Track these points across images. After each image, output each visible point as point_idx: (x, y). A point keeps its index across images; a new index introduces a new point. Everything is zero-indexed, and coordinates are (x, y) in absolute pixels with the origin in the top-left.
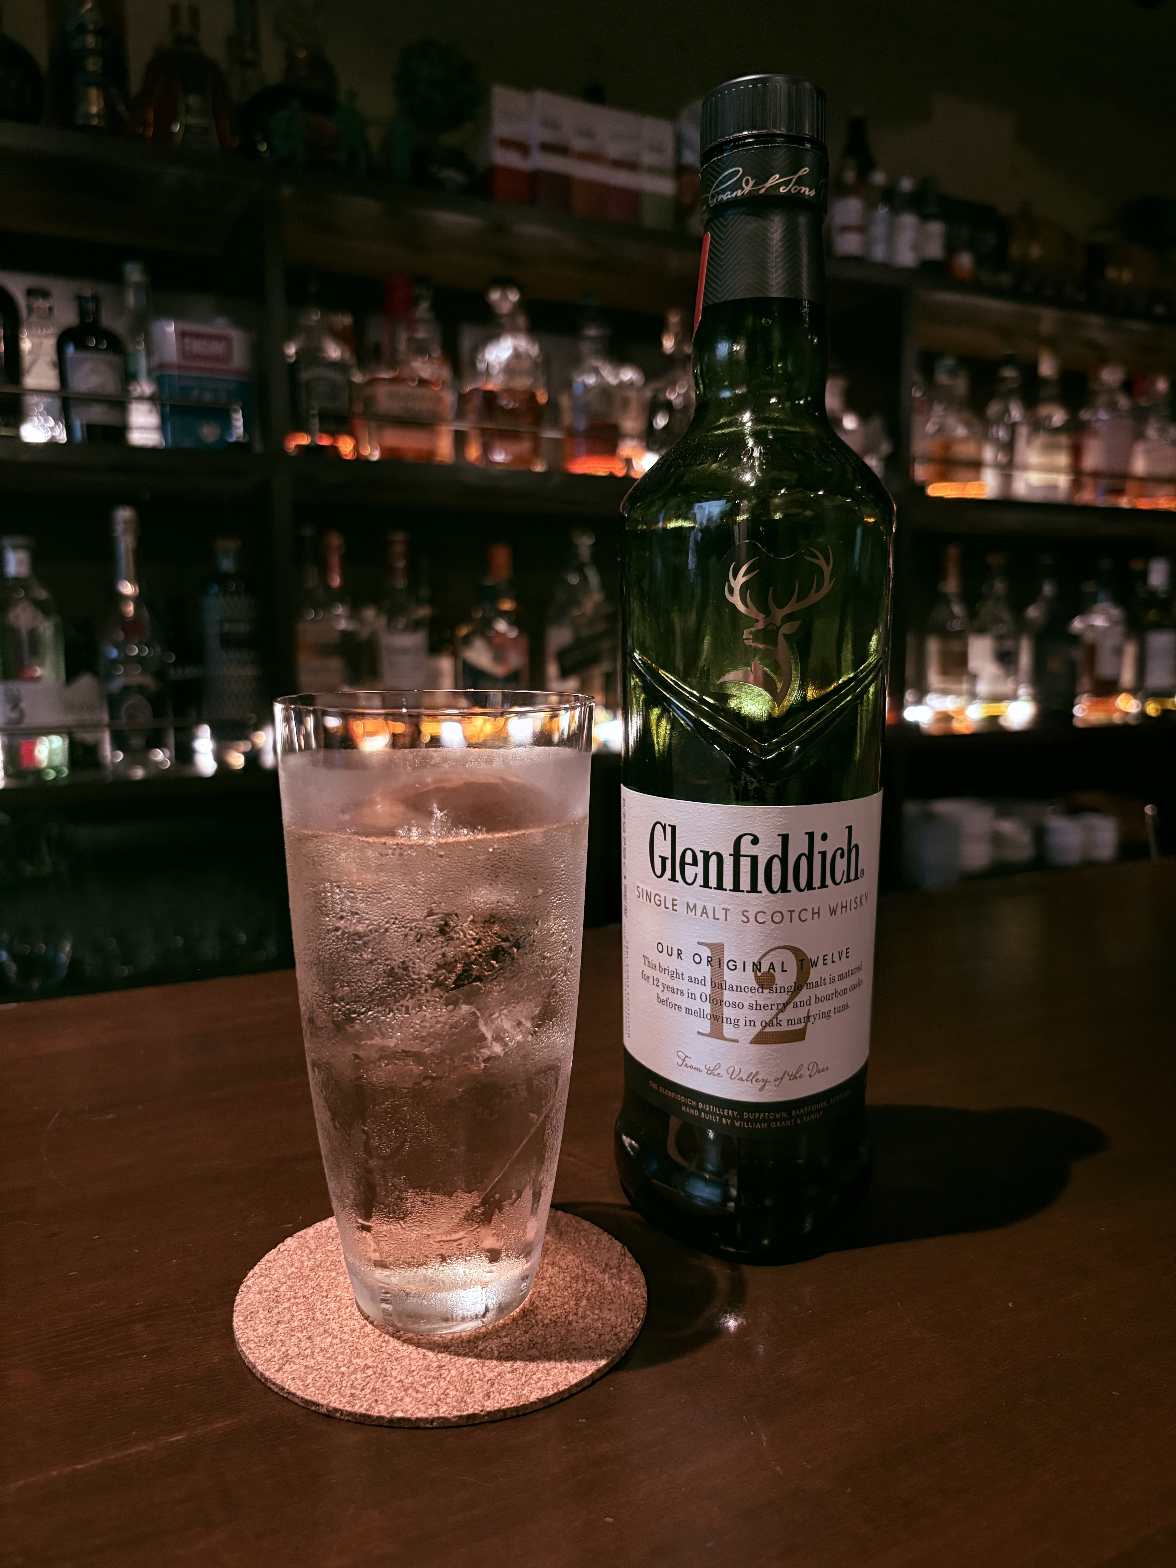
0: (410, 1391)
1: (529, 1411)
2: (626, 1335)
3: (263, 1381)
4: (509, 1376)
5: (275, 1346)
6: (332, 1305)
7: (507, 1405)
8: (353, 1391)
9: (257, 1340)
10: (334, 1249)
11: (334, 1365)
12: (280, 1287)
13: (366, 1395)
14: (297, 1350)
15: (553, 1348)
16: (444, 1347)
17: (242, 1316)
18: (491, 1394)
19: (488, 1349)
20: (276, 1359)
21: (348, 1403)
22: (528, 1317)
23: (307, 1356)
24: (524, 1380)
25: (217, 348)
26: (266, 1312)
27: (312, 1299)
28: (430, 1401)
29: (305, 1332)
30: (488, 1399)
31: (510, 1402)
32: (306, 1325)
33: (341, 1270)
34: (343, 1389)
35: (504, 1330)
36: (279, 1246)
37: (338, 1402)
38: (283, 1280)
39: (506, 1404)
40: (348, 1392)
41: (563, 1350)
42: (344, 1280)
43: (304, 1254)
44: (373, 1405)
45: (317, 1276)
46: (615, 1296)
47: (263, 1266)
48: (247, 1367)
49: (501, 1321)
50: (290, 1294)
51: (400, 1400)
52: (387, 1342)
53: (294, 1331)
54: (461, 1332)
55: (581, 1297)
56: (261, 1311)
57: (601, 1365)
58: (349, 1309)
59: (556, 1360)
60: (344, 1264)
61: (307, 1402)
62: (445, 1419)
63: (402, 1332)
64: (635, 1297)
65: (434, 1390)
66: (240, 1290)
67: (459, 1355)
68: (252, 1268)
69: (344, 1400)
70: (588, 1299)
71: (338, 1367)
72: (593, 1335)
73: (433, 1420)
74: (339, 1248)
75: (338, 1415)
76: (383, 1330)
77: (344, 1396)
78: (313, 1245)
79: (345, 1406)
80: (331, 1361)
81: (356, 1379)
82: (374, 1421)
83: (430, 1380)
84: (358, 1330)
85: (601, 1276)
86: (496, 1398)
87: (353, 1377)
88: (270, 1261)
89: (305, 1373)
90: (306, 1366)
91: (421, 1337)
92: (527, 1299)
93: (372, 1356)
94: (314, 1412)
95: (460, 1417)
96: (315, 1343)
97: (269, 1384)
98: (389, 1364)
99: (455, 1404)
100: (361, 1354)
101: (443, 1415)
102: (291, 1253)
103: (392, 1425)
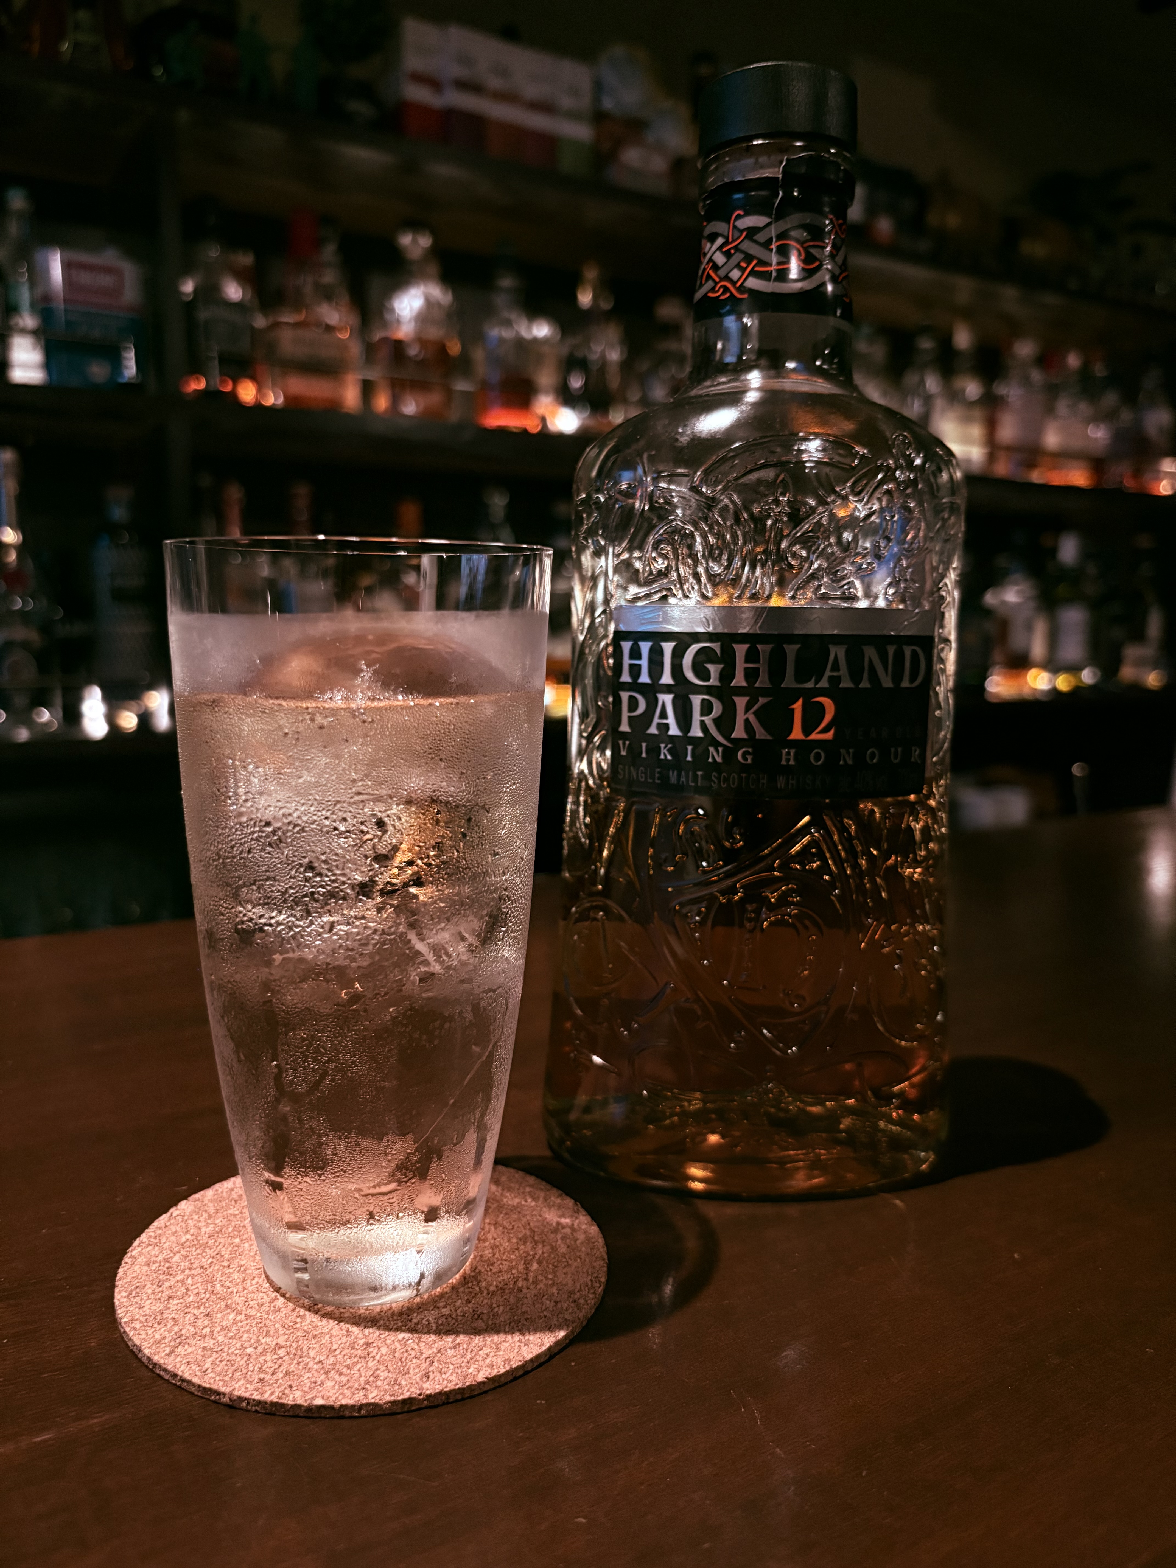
0: (332, 1373)
1: (476, 1393)
2: (586, 1301)
3: (151, 1367)
4: (451, 1352)
5: (166, 1325)
6: (236, 1276)
7: (451, 1386)
8: (262, 1376)
9: (143, 1319)
10: (237, 1212)
11: (238, 1346)
12: (172, 1258)
13: (278, 1380)
14: (192, 1329)
15: (502, 1319)
16: (372, 1322)
17: (126, 1292)
18: (431, 1374)
19: (424, 1322)
20: (166, 1341)
21: (257, 1390)
22: (470, 1285)
23: (205, 1336)
24: (469, 1356)
25: (106, 280)
26: (155, 1286)
27: (211, 1270)
28: (356, 1385)
29: (202, 1308)
30: (428, 1380)
31: (454, 1383)
32: (203, 1301)
33: (246, 1236)
34: (249, 1373)
35: (443, 1300)
36: (172, 1210)
37: (243, 1389)
38: (176, 1249)
39: (449, 1385)
40: (256, 1377)
41: (514, 1321)
42: (251, 1247)
43: (202, 1219)
44: (287, 1391)
45: (217, 1244)
46: (569, 1258)
47: (153, 1234)
48: (132, 1351)
49: (438, 1290)
50: (185, 1264)
51: (320, 1385)
52: (303, 1317)
53: (189, 1307)
54: (391, 1303)
55: (531, 1260)
56: (149, 1285)
57: (560, 1337)
58: (256, 1280)
59: (506, 1333)
60: (250, 1229)
61: (206, 1390)
62: (376, 1405)
63: (320, 1305)
64: (594, 1258)
65: (362, 1371)
66: (123, 1262)
67: (390, 1330)
68: (138, 1235)
69: (251, 1387)
70: (539, 1262)
71: (243, 1348)
72: (548, 1302)
73: (361, 1407)
74: (244, 1211)
75: (244, 1405)
76: (297, 1303)
77: (251, 1383)
78: (212, 1208)
79: (252, 1395)
80: (235, 1341)
81: (266, 1361)
82: (288, 1411)
83: (355, 1360)
84: (268, 1304)
85: (553, 1236)
86: (436, 1379)
87: (261, 1359)
88: (160, 1228)
89: (203, 1356)
90: (204, 1348)
91: (342, 1310)
92: (467, 1264)
93: (285, 1334)
94: (214, 1402)
95: (394, 1403)
96: (214, 1320)
97: (158, 1371)
98: (305, 1342)
99: (387, 1387)
100: (271, 1332)
101: (373, 1401)
102: (186, 1218)
103: (310, 1415)
